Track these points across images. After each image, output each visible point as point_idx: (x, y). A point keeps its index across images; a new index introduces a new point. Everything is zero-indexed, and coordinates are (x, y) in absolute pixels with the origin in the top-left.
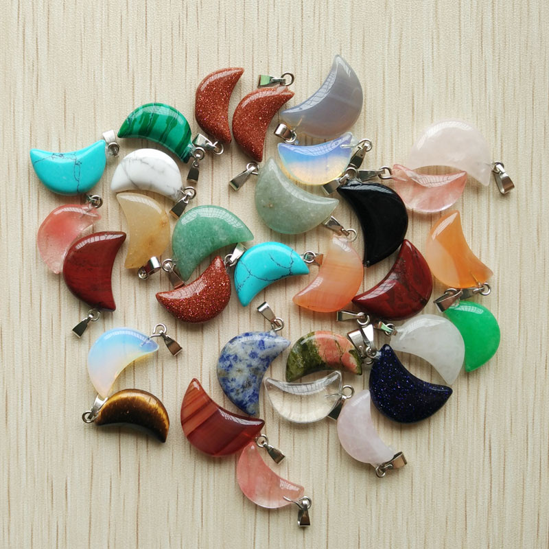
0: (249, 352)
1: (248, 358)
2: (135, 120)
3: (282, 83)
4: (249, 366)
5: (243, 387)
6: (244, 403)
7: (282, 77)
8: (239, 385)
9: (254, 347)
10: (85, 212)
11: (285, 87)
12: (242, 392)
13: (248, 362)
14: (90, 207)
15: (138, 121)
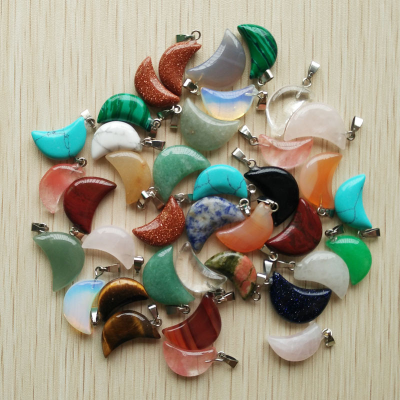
0: (217, 210)
1: (214, 213)
2: (107, 109)
3: (192, 38)
4: (212, 218)
5: (200, 229)
6: (195, 239)
7: (192, 34)
8: (198, 227)
9: (222, 208)
10: (74, 170)
11: (195, 41)
12: (198, 232)
13: (213, 216)
14: (78, 165)
15: (109, 108)
